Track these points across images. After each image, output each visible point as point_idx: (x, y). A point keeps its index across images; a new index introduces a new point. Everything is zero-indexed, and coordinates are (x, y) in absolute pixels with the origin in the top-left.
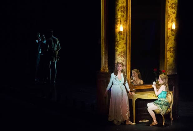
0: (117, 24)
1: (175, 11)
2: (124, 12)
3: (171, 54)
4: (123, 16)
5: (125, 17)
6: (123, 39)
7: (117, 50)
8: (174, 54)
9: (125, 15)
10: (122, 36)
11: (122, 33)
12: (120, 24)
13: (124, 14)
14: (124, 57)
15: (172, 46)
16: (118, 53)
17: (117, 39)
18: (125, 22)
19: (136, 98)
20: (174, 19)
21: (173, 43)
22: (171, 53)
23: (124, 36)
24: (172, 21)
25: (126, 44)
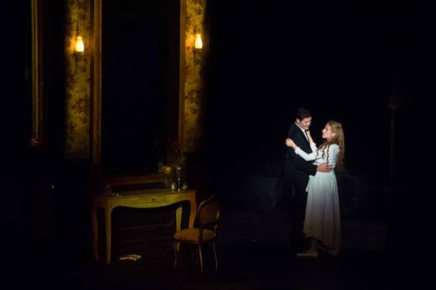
0: (70, 35)
1: (202, 9)
2: (85, 8)
3: (194, 105)
4: (84, 18)
5: (88, 19)
6: (84, 70)
7: (70, 96)
8: (198, 105)
9: (88, 14)
10: (81, 63)
11: (81, 56)
12: (77, 35)
13: (86, 11)
14: (85, 112)
15: (194, 86)
16: (72, 102)
17: (69, 69)
18: (88, 30)
19: (114, 207)
20: (200, 27)
21: (197, 81)
22: (192, 102)
23: (87, 63)
24: (195, 32)
25: (91, 81)
